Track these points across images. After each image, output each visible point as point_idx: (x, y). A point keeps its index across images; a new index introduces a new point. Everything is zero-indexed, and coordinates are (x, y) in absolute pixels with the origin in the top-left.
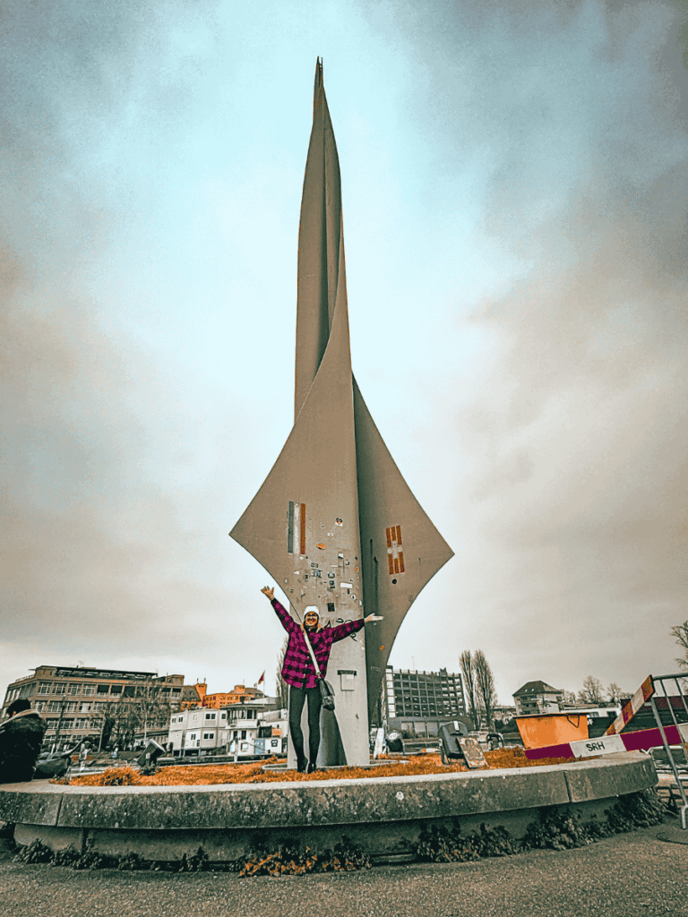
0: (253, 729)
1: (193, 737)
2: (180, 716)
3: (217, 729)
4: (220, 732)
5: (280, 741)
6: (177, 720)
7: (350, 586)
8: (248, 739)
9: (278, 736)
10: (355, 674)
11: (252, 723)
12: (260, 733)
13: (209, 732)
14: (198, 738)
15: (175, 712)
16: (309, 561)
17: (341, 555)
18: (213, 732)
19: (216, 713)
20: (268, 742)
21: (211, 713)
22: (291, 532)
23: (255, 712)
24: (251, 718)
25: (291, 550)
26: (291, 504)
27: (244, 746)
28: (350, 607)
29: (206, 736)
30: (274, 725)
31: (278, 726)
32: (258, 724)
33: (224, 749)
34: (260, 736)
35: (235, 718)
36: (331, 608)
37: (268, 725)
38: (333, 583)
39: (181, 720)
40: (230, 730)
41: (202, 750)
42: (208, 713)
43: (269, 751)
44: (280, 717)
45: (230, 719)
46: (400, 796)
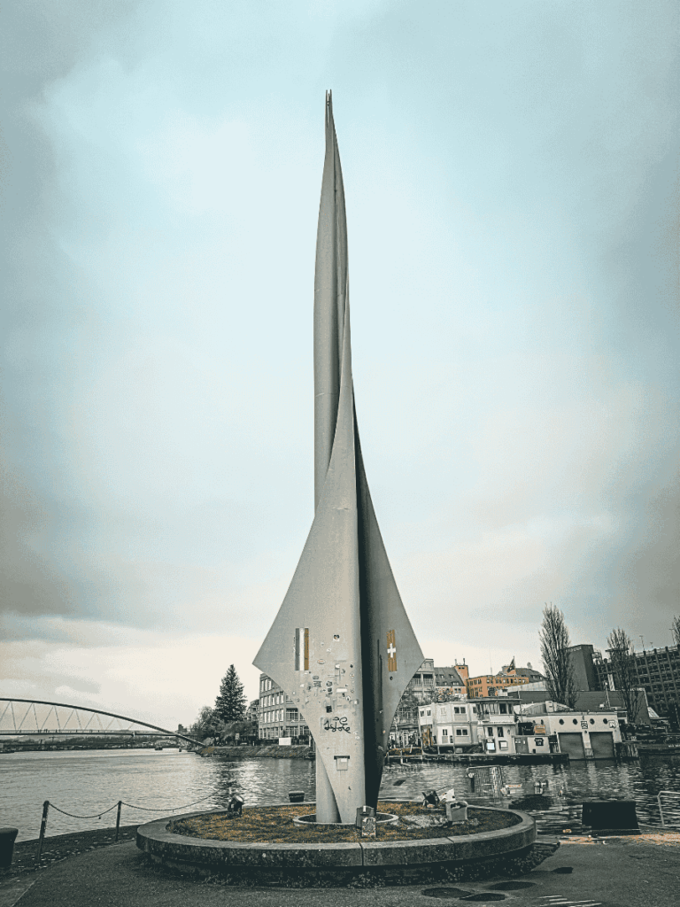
0: (511, 725)
1: (445, 732)
2: (429, 709)
3: (470, 724)
4: (474, 727)
5: (546, 740)
6: (426, 713)
7: (344, 690)
8: (507, 736)
9: (544, 734)
10: (349, 757)
11: (509, 719)
12: (520, 730)
13: (462, 727)
14: (450, 733)
15: (422, 704)
16: (312, 675)
17: (337, 666)
18: (467, 728)
19: (466, 706)
20: (531, 741)
21: (460, 706)
22: (297, 655)
23: (510, 706)
24: (505, 712)
25: (297, 668)
26: (297, 631)
27: (503, 745)
28: (345, 707)
29: (459, 732)
30: (538, 720)
31: (542, 722)
32: (516, 720)
33: (481, 747)
34: (520, 733)
35: (487, 713)
36: (329, 709)
37: (531, 719)
38: (330, 690)
39: (429, 713)
40: (484, 726)
41: (457, 747)
42: (456, 706)
43: (534, 751)
44: (545, 710)
45: (482, 714)
46: (264, 855)
